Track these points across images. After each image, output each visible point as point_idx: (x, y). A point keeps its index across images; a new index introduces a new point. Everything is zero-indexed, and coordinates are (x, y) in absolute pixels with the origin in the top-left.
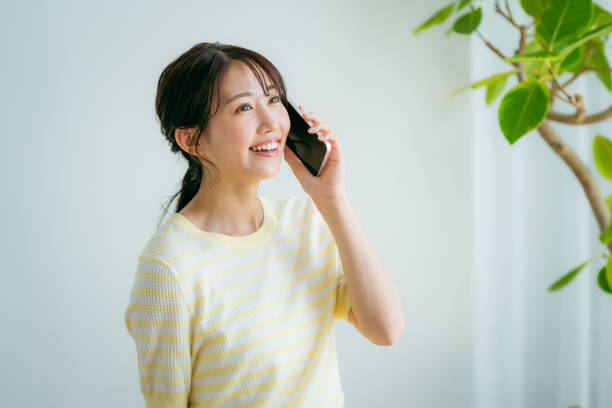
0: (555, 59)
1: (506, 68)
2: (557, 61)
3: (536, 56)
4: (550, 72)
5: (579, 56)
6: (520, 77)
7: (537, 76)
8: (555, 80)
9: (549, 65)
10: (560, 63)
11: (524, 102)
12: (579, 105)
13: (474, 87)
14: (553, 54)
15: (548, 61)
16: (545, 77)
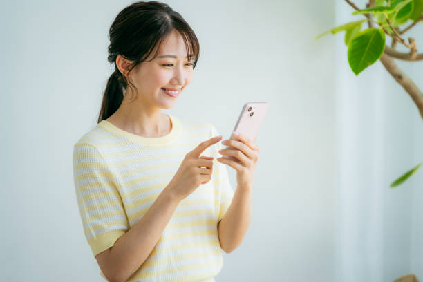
0: (390, 12)
1: (361, 17)
2: (394, 13)
3: (376, 10)
4: (388, 21)
5: (410, 9)
6: (370, 25)
7: (380, 25)
8: (391, 28)
9: (387, 17)
10: (396, 15)
11: (367, 44)
12: (411, 46)
13: (333, 32)
14: (388, 9)
15: (386, 14)
16: (384, 25)
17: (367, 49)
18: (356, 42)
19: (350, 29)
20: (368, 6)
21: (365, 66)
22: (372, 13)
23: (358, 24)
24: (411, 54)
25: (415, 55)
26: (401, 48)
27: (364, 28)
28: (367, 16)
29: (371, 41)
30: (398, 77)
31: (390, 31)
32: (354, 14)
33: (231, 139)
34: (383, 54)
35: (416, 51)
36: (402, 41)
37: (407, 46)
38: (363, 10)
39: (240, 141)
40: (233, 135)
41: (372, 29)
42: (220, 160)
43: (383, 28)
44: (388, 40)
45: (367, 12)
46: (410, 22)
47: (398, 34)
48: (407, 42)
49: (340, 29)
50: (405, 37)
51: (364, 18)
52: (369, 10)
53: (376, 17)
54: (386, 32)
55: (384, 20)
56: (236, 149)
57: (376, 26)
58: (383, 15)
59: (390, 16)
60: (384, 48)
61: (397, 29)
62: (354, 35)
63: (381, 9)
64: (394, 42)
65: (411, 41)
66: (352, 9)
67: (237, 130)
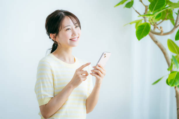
2: (154, 16)
3: (147, 15)
4: (152, 20)
5: (161, 15)
6: (145, 21)
7: (149, 21)
8: (153, 22)
9: (151, 18)
10: (155, 17)
11: (144, 28)
12: (161, 30)
13: (131, 24)
14: (152, 15)
15: (151, 17)
16: (150, 21)
17: (143, 30)
18: (139, 28)
19: (137, 22)
20: (145, 14)
21: (142, 37)
22: (146, 16)
23: (141, 21)
24: (161, 33)
25: (162, 33)
26: (157, 31)
27: (143, 22)
28: (144, 17)
29: (145, 27)
30: (156, 42)
31: (153, 24)
32: (139, 16)
33: (96, 65)
34: (150, 32)
35: (163, 32)
36: (157, 28)
37: (159, 30)
38: (142, 15)
39: (99, 67)
40: (97, 64)
41: (146, 23)
42: (91, 74)
43: (150, 22)
44: (152, 27)
45: (144, 16)
46: (161, 20)
47: (156, 25)
48: (159, 28)
49: (134, 22)
50: (159, 26)
51: (143, 18)
52: (145, 15)
53: (148, 18)
54: (151, 24)
56: (98, 70)
57: (148, 22)
58: (150, 18)
59: (153, 18)
60: (150, 30)
61: (156, 23)
62: (139, 25)
63: (149, 15)
64: (155, 28)
65: (161, 28)
66: (138, 15)
67: (99, 62)
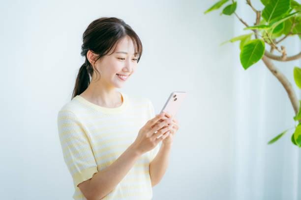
0: (269, 29)
1: (250, 31)
2: (271, 29)
3: (259, 27)
4: (267, 35)
5: (282, 27)
6: (256, 37)
7: (263, 37)
8: (269, 39)
9: (266, 32)
10: (272, 30)
11: (253, 49)
12: (282, 51)
13: (232, 41)
14: (267, 27)
15: (266, 30)
16: (265, 37)
17: (253, 53)
18: (246, 48)
19: (243, 39)
20: (255, 24)
21: (251, 64)
22: (257, 29)
23: (249, 36)
24: (282, 57)
25: (285, 58)
26: (276, 53)
27: (253, 38)
28: (255, 31)
29: (255, 47)
30: (275, 72)
31: (269, 41)
32: (245, 29)
34: (263, 56)
35: (286, 55)
36: (277, 48)
37: (280, 51)
38: (251, 27)
41: (257, 40)
43: (264, 39)
44: (267, 47)
45: (254, 29)
46: (283, 36)
47: (274, 43)
48: (280, 49)
49: (237, 39)
50: (279, 46)
51: (253, 32)
52: (255, 27)
53: (261, 32)
54: (266, 42)
55: (265, 34)
57: (261, 38)
58: (264, 31)
59: (269, 31)
60: (264, 52)
61: (274, 40)
62: (247, 43)
63: (263, 26)
64: (272, 48)
65: (282, 48)
66: (244, 26)
